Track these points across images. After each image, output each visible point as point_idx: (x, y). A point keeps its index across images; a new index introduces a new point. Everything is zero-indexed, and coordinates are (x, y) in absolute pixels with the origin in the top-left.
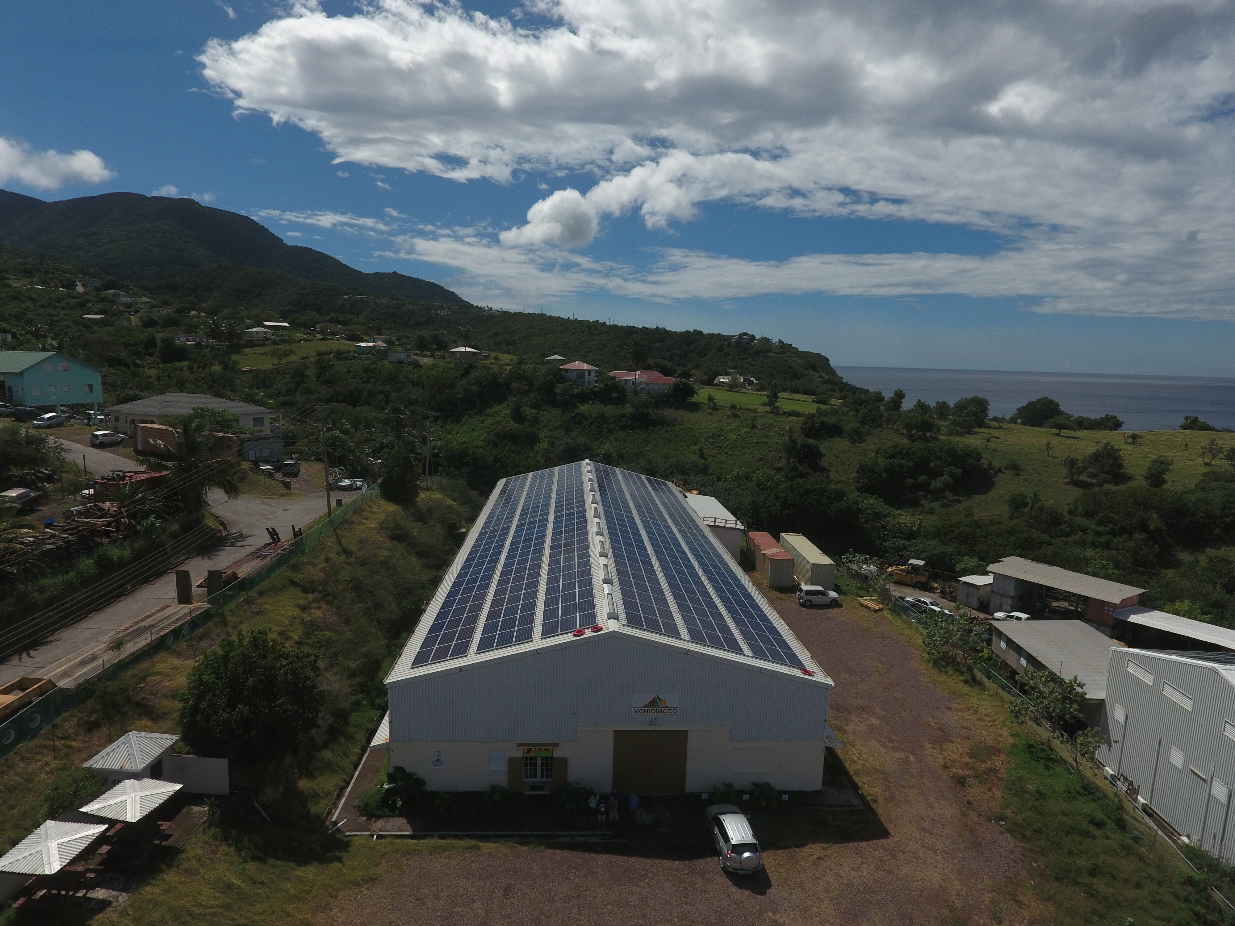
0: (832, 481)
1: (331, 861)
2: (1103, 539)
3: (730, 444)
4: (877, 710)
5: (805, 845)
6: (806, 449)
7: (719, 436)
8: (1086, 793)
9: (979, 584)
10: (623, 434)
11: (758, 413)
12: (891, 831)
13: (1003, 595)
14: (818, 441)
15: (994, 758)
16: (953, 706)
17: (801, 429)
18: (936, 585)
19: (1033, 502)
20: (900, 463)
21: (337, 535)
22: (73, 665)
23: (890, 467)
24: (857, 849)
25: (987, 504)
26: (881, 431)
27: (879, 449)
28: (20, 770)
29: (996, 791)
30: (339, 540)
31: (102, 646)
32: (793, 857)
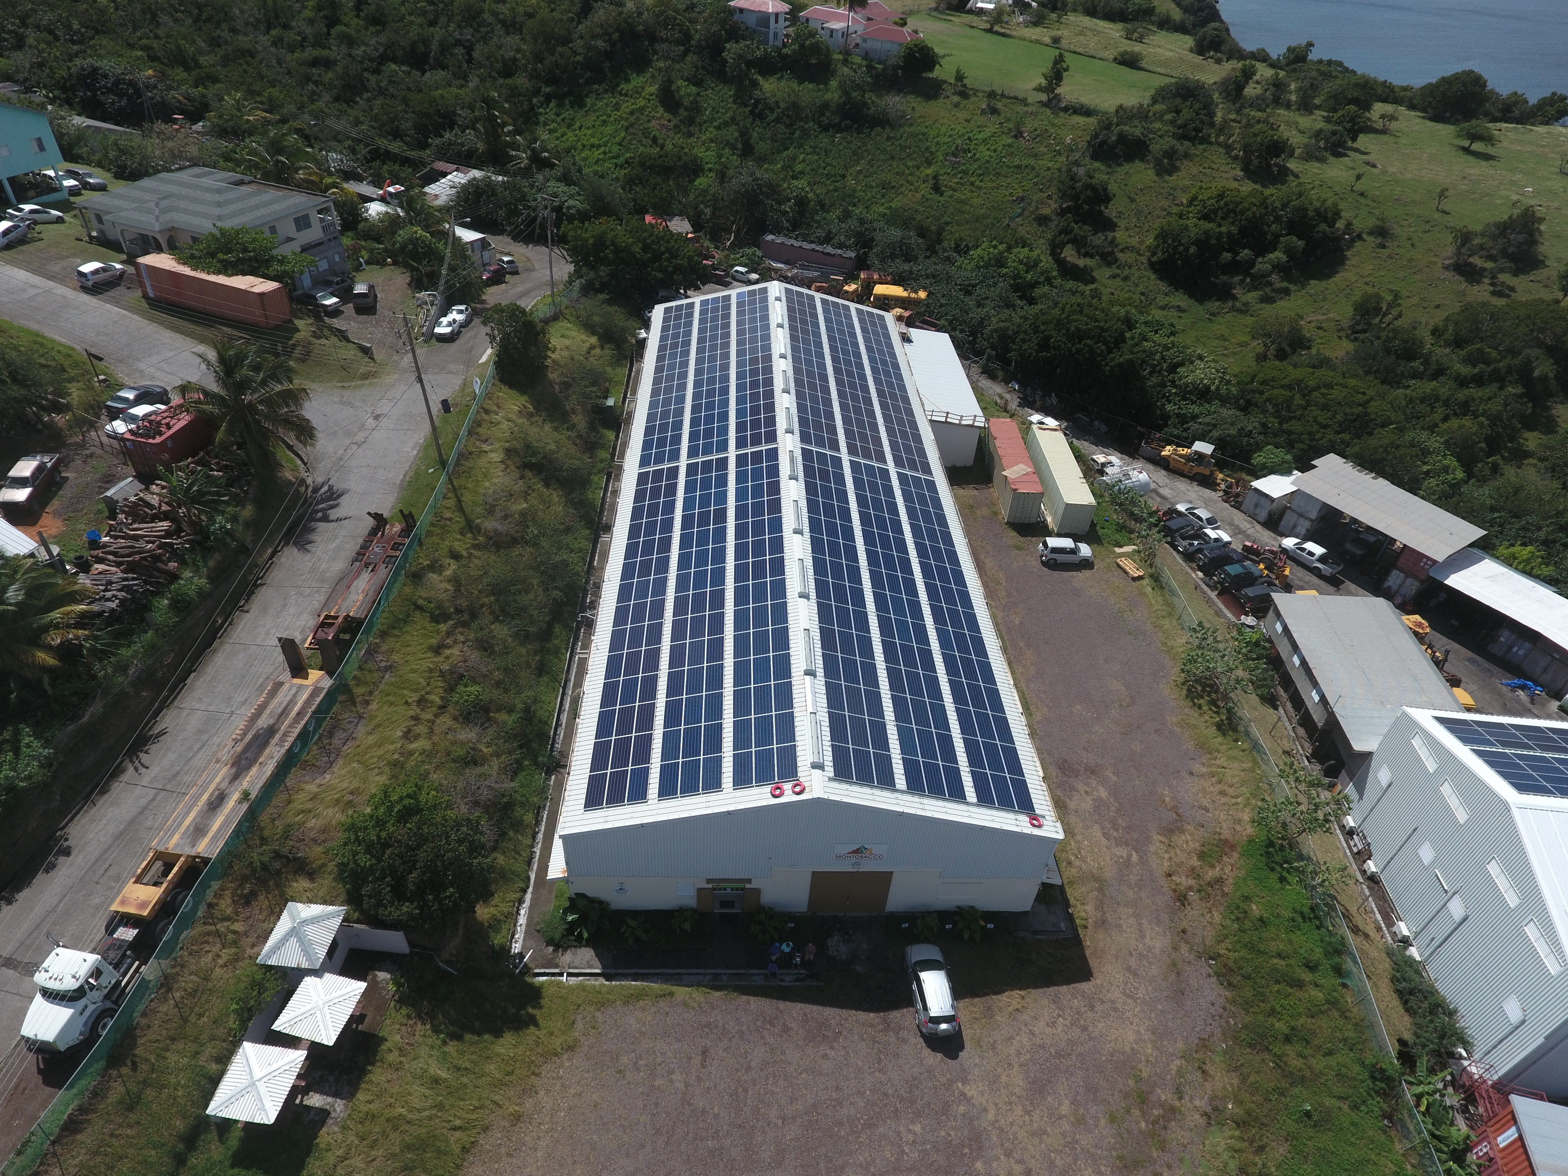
0: (1117, 246)
2: (1462, 395)
3: (980, 167)
4: (1109, 773)
5: (1004, 992)
6: (1089, 193)
7: (965, 152)
8: (1312, 916)
9: (1275, 494)
10: (824, 140)
11: (1026, 105)
12: (1094, 971)
13: (1301, 515)
14: (1110, 167)
15: (1225, 858)
16: (1198, 768)
17: (1089, 142)
18: (1221, 476)
19: (1390, 306)
20: (1220, 233)
21: (455, 490)
22: (201, 810)
23: (1203, 237)
24: (1056, 996)
25: (1325, 299)
26: (1205, 151)
27: (1195, 198)
28: (193, 968)
29: (1216, 914)
30: (459, 501)
31: (224, 771)
32: (989, 1009)
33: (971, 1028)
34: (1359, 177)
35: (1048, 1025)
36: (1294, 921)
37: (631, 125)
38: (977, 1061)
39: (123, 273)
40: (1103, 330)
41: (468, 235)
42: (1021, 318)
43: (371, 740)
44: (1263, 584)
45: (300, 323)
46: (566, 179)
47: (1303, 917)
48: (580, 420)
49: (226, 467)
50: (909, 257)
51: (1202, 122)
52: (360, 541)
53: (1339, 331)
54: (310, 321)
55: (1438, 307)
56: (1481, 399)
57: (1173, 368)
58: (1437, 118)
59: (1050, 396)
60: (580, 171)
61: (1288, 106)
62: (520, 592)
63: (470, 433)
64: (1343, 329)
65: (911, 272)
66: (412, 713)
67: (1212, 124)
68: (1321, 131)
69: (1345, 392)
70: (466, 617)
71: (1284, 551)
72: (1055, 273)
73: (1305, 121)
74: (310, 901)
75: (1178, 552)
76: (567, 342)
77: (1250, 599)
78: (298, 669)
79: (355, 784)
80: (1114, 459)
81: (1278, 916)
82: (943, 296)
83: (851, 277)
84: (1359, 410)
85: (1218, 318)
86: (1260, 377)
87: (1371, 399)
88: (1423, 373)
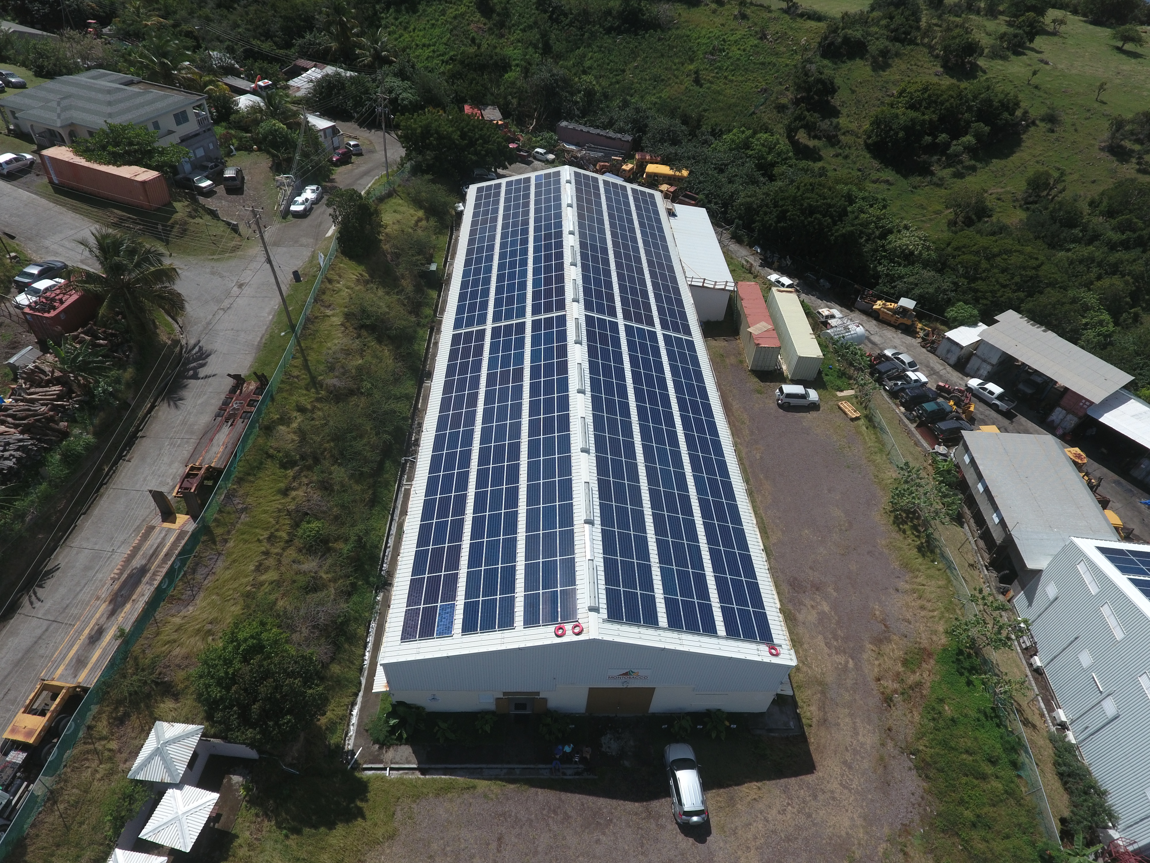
0: (840, 130)
1: (355, 818)
2: (1114, 257)
3: (732, 64)
4: (830, 590)
5: (744, 783)
6: (820, 86)
7: (720, 51)
8: (993, 715)
9: (964, 343)
10: (608, 41)
11: (770, 11)
12: (817, 764)
13: (984, 361)
14: (836, 64)
15: (924, 665)
16: (903, 585)
17: (820, 43)
18: (920, 325)
19: (1058, 181)
20: (924, 120)
21: (302, 351)
22: (83, 643)
23: (910, 124)
24: (786, 787)
25: (1004, 175)
26: (912, 50)
27: (904, 91)
28: (75, 782)
29: (916, 714)
30: (306, 360)
31: (104, 608)
32: (732, 798)
33: (717, 816)
34: (1035, 73)
35: (779, 813)
36: (979, 720)
37: (455, 28)
38: (722, 845)
39: (32, 162)
40: (830, 206)
41: (321, 123)
42: (764, 194)
43: (228, 574)
44: (952, 419)
45: (178, 205)
46: (402, 75)
47: (986, 716)
48: (408, 284)
49: (112, 335)
50: (675, 142)
51: (911, 27)
52: (223, 397)
53: (1014, 201)
54: (186, 203)
55: (1094, 182)
56: (1127, 260)
57: (883, 236)
58: (1096, 23)
59: (785, 258)
60: (413, 67)
61: (978, 13)
62: (355, 439)
63: (316, 301)
64: (1017, 200)
65: (676, 154)
66: (263, 549)
67: (918, 28)
68: (1005, 34)
69: (1022, 257)
70: (310, 461)
71: (969, 389)
72: (791, 154)
73: (991, 25)
74: (175, 720)
75: (885, 389)
76: (398, 217)
77: (942, 431)
78: (168, 515)
79: (215, 614)
80: (835, 312)
81: (966, 716)
82: (702, 174)
83: (628, 157)
84: (1031, 273)
85: (919, 191)
86: (954, 244)
87: (1042, 264)
88: (1081, 238)
